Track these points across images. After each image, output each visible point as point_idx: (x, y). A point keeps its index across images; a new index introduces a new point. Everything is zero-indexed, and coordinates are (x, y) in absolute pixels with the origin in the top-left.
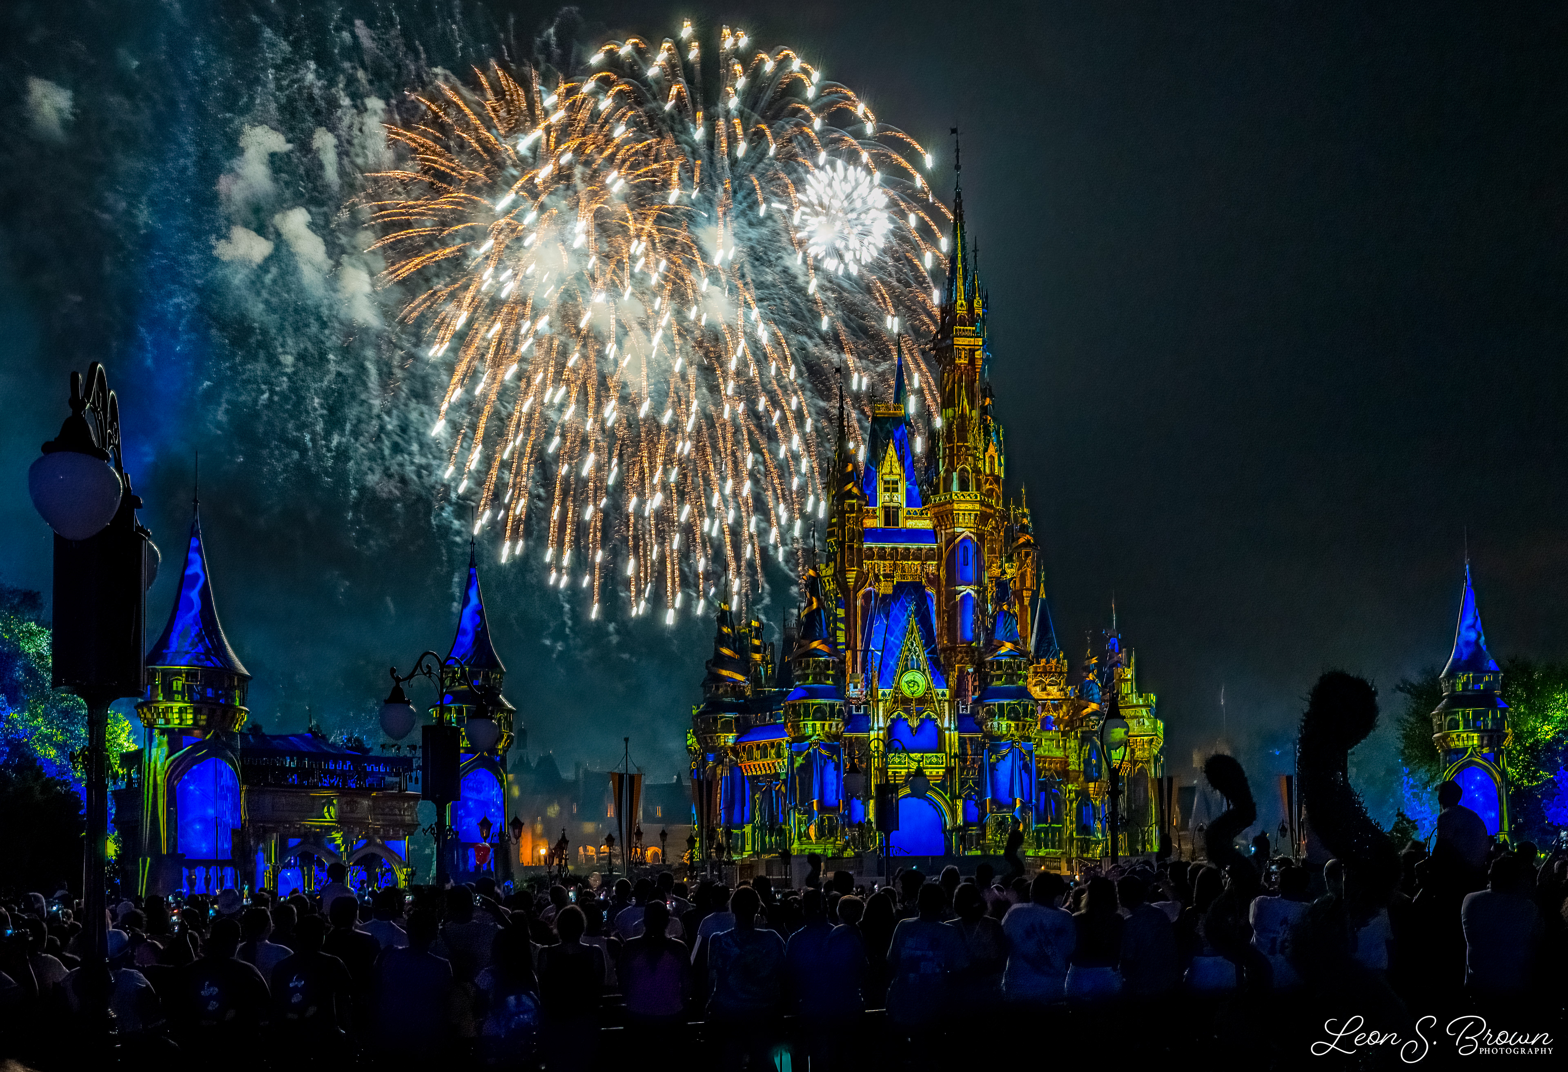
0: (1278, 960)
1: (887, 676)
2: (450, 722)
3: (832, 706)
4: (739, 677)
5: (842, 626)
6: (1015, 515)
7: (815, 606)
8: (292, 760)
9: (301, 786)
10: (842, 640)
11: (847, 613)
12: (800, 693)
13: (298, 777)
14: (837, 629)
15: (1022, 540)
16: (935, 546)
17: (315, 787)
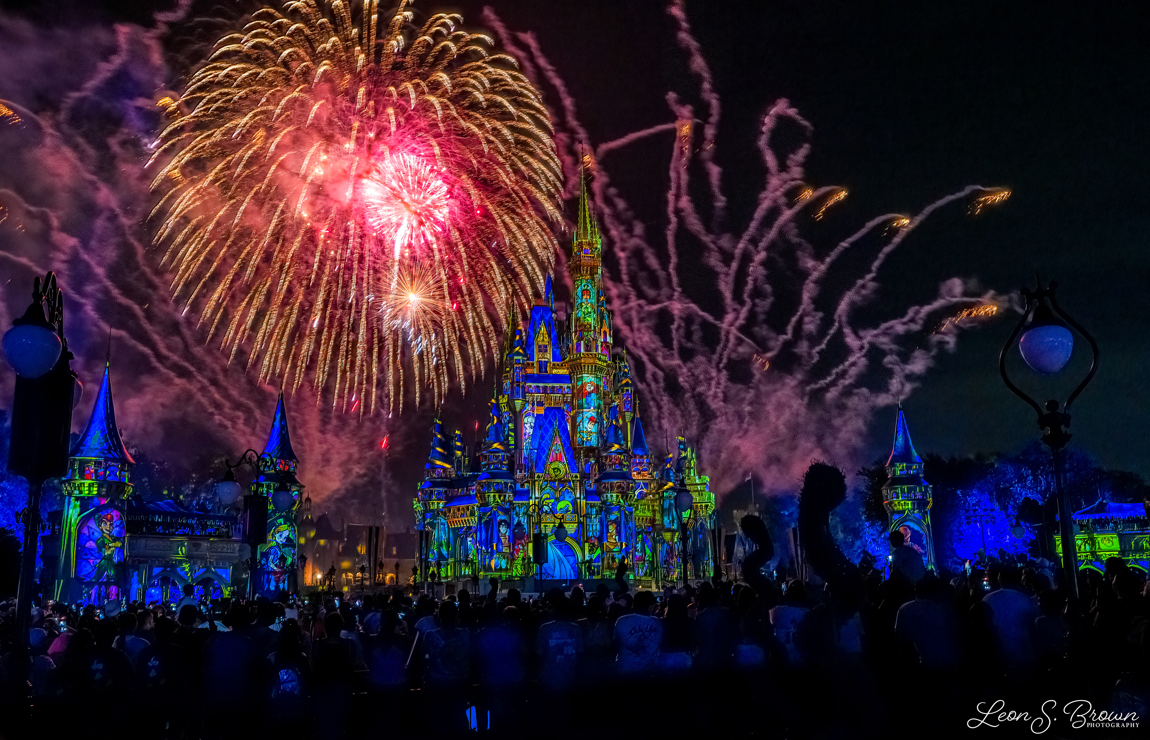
0: (790, 646)
1: (540, 465)
2: (262, 493)
3: (506, 484)
4: (447, 466)
5: (513, 434)
6: (620, 367)
7: (495, 421)
8: (159, 517)
9: (164, 534)
10: (512, 442)
11: (515, 426)
12: (485, 475)
13: (163, 528)
14: (509, 435)
15: (624, 382)
16: (570, 385)
17: (174, 535)
